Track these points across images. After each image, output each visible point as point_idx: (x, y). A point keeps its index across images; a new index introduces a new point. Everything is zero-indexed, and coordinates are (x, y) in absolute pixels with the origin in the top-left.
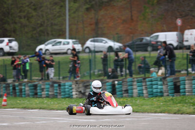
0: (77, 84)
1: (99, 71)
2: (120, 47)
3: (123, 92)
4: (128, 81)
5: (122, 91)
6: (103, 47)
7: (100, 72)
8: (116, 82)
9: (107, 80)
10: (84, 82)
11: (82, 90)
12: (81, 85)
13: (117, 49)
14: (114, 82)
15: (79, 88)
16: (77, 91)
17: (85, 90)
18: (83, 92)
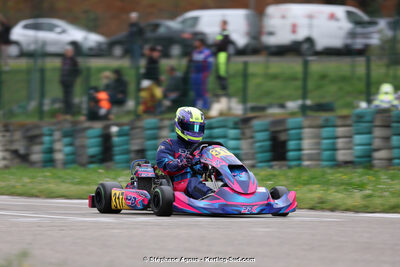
0: (7, 131)
1: (54, 101)
2: (99, 44)
3: (132, 155)
4: (148, 126)
5: (128, 152)
6: (55, 43)
7: (57, 106)
8: (114, 129)
9: (87, 124)
10: (25, 128)
11: (20, 147)
12: (18, 135)
13: (91, 49)
14: (107, 127)
15: (12, 142)
16: (6, 150)
17: (28, 148)
18: (22, 151)
